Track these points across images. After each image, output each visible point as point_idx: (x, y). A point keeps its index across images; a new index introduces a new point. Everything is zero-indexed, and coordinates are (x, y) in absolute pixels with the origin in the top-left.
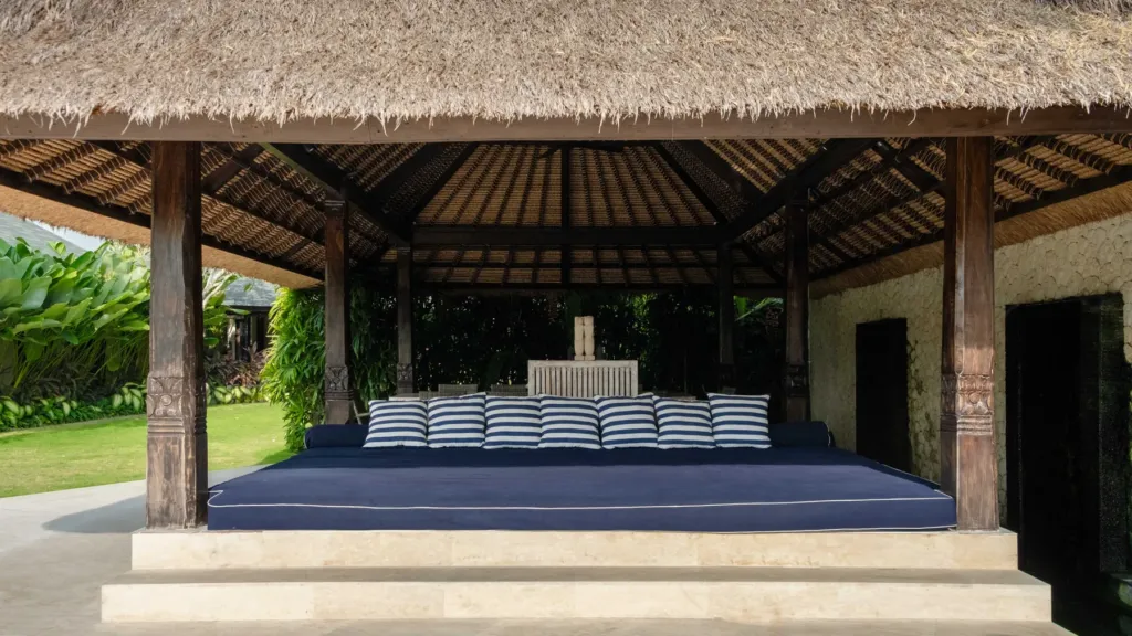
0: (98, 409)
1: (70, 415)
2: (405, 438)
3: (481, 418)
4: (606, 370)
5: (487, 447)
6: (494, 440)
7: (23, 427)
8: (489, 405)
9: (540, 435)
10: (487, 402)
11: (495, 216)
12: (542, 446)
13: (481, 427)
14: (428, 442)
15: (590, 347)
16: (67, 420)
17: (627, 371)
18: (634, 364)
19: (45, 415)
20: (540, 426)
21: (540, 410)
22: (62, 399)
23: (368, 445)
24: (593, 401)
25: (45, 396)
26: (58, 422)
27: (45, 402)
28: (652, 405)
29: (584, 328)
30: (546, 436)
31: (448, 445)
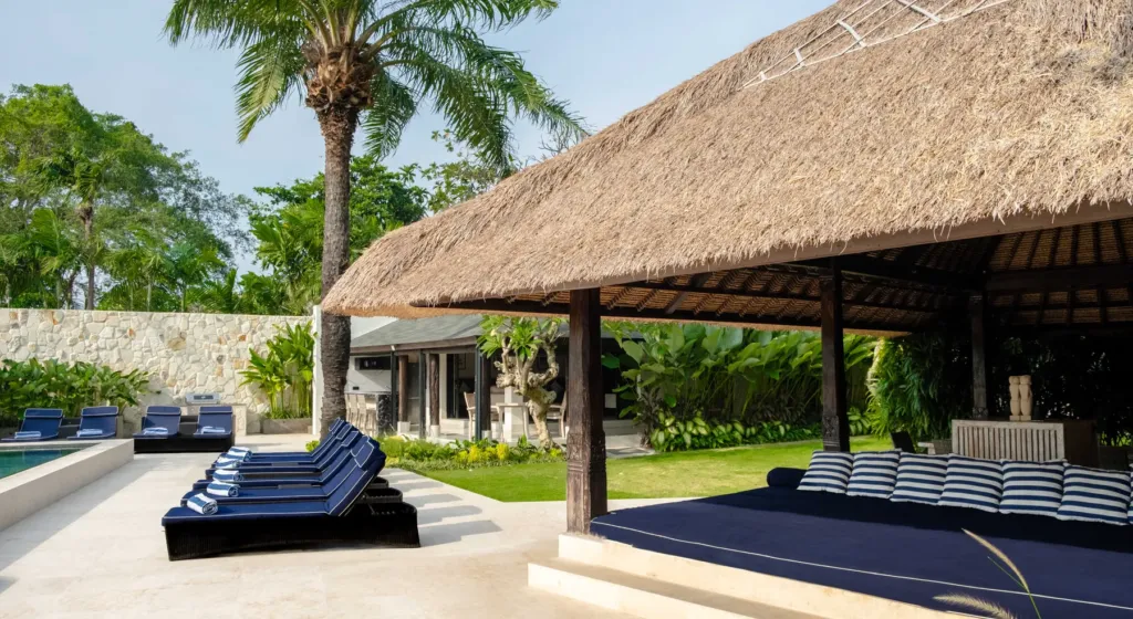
0: (809, 432)
1: (785, 436)
2: (827, 485)
3: (892, 472)
4: (1029, 432)
5: (893, 500)
6: (899, 494)
7: (746, 443)
8: (903, 460)
9: (940, 492)
10: (901, 457)
11: (1067, 256)
12: (941, 503)
13: (891, 480)
14: (847, 490)
15: (1026, 406)
16: (781, 439)
17: (1052, 433)
18: (1059, 428)
19: (765, 436)
20: (942, 484)
21: (945, 468)
22: (778, 423)
23: (800, 488)
24: (998, 463)
25: (767, 420)
26: (775, 441)
27: (765, 425)
28: (1061, 473)
29: (1020, 388)
30: (945, 494)
31: (861, 494)
